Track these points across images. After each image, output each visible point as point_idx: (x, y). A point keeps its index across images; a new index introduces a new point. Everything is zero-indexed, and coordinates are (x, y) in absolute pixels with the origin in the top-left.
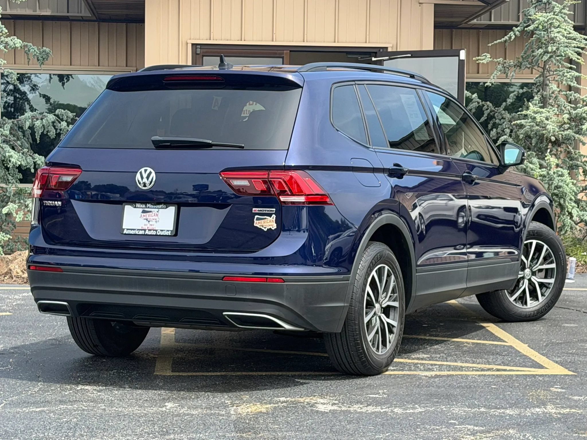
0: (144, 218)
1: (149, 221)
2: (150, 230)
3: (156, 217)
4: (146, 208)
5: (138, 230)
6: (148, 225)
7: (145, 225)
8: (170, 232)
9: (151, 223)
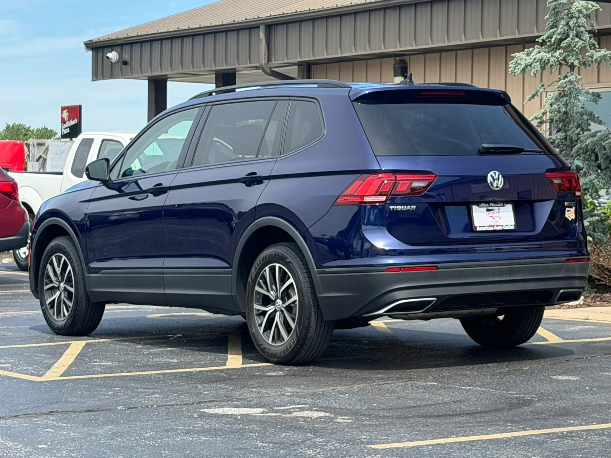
0: (489, 216)
1: (494, 218)
2: (497, 226)
3: (498, 214)
4: (489, 207)
5: (488, 226)
6: (494, 222)
7: (492, 222)
8: (513, 226)
9: (495, 219)
